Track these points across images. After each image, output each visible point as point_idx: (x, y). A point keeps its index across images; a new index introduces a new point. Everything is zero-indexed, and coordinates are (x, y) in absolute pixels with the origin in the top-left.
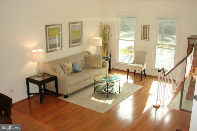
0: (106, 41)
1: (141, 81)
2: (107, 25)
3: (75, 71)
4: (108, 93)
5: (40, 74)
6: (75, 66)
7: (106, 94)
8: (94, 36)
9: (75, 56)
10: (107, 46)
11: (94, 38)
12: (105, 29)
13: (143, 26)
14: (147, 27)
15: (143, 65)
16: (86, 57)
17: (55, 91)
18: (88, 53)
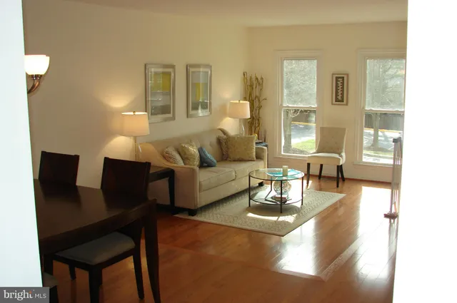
0: (254, 110)
1: (338, 186)
2: (257, 79)
7: (277, 204)
11: (232, 101)
12: (251, 86)
13: (335, 76)
14: (343, 78)
15: (340, 154)
18: (224, 132)
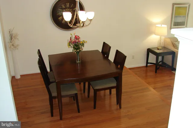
5: (160, 47)
17: (171, 65)
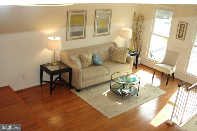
0: (138, 33)
1: (167, 84)
2: (141, 16)
3: (94, 64)
4: (123, 95)
5: (55, 62)
6: (96, 58)
7: (120, 95)
8: (125, 27)
9: (98, 47)
10: (138, 39)
11: (123, 29)
12: (138, 20)
13: (180, 23)
14: (184, 25)
15: (173, 67)
16: (110, 49)
18: (115, 44)
